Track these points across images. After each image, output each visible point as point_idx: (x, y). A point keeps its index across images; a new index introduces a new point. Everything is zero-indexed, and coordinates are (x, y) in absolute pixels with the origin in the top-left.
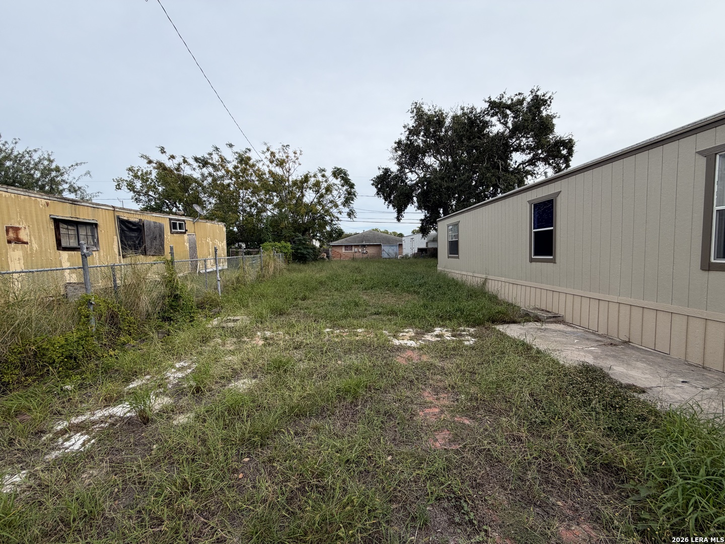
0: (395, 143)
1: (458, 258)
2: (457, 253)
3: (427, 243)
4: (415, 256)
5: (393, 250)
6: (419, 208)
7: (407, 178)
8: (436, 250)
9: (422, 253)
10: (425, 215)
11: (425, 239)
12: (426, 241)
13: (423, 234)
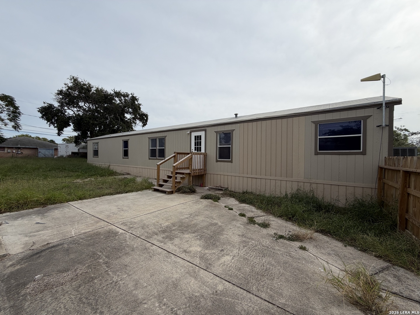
0: (58, 91)
1: (98, 157)
2: (98, 155)
3: (79, 150)
4: (69, 156)
5: (49, 152)
6: (75, 130)
7: (66, 112)
8: (86, 153)
9: (75, 155)
10: (78, 134)
11: (77, 147)
12: (78, 148)
13: (76, 144)
